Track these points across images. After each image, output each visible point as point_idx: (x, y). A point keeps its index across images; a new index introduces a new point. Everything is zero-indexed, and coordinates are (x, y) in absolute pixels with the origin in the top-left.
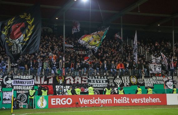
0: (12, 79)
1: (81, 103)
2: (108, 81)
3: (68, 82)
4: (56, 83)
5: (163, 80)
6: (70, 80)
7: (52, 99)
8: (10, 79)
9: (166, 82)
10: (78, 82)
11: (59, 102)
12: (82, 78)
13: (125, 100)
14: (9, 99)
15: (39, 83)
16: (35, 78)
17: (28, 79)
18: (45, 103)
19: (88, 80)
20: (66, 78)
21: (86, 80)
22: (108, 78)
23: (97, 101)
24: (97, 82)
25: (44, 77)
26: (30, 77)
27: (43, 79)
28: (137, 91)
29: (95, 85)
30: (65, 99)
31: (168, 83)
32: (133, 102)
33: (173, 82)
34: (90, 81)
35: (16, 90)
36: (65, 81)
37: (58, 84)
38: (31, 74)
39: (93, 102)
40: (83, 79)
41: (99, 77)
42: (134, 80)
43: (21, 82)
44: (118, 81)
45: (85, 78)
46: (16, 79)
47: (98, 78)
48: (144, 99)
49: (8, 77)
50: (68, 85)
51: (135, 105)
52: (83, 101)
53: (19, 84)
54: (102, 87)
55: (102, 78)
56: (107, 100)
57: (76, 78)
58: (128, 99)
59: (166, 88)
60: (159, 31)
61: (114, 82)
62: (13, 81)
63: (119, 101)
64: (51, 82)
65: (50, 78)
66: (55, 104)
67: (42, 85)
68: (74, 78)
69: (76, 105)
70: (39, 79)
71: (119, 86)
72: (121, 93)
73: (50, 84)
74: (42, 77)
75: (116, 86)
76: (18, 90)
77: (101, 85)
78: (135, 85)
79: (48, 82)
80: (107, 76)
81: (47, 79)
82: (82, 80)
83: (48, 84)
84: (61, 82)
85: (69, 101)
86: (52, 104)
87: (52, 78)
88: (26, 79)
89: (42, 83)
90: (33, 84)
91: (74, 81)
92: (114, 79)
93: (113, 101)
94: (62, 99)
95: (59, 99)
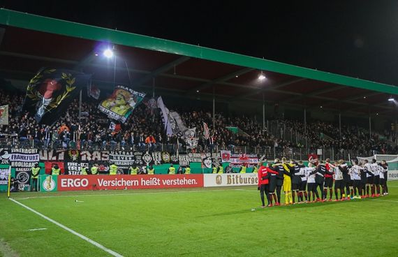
0: (10, 152)
1: (100, 185)
2: (134, 158)
3: (84, 158)
4: (68, 159)
5: (200, 158)
6: (86, 156)
7: (63, 180)
8: (7, 152)
9: (204, 159)
10: (96, 159)
11: (71, 184)
12: (102, 154)
13: (155, 182)
14: (5, 179)
15: (46, 159)
16: (41, 152)
17: (31, 154)
18: (53, 184)
19: (110, 156)
20: (81, 154)
21: (106, 156)
22: (135, 154)
24: (121, 159)
25: (52, 151)
26: (33, 151)
27: (51, 154)
28: (169, 171)
29: (118, 162)
30: (79, 180)
31: (206, 161)
32: (164, 184)
33: (212, 159)
34: (111, 157)
35: (15, 167)
36: (80, 156)
37: (71, 161)
38: (35, 147)
39: (116, 183)
40: (104, 155)
41: (124, 153)
42: (166, 157)
43: (22, 157)
44: (147, 158)
45: (106, 154)
46: (15, 153)
47: (122, 154)
48: (178, 180)
49: (4, 150)
50: (83, 162)
51: (167, 187)
52: (102, 183)
53: (18, 160)
54: (127, 166)
55: (128, 153)
56: (132, 182)
57: (94, 153)
58: (159, 180)
59: (203, 167)
60: (199, 99)
61: (142, 159)
62: (10, 155)
63: (147, 183)
64: (61, 157)
65: (61, 153)
66: (66, 186)
67: (50, 161)
68: (91, 153)
69: (94, 187)
70: (45, 154)
71: (148, 164)
72: (151, 172)
73: (61, 161)
74: (50, 151)
75: (144, 164)
76: (18, 167)
77: (126, 162)
78: (167, 163)
79: (57, 158)
80: (134, 152)
81: (56, 154)
82: (101, 156)
83: (57, 160)
84: (74, 159)
85: (84, 183)
86: (63, 186)
87: (63, 153)
88: (28, 154)
89: (50, 159)
90: (38, 160)
91: (91, 157)
92: (142, 156)
93: (140, 183)
94: (76, 180)
95: (72, 180)
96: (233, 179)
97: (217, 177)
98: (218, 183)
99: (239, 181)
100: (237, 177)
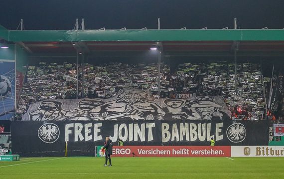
1: (140, 154)
7: (113, 149)
11: (118, 152)
13: (185, 152)
23: (155, 152)
30: (124, 149)
32: (193, 154)
39: (151, 152)
48: (205, 151)
51: (195, 156)
52: (141, 152)
56: (165, 151)
58: (188, 151)
63: (177, 152)
66: (114, 153)
85: (128, 151)
93: (171, 152)
94: (121, 150)
95: (119, 150)
96: (263, 151)
97: (245, 149)
98: (246, 154)
99: (265, 153)
100: (267, 149)
